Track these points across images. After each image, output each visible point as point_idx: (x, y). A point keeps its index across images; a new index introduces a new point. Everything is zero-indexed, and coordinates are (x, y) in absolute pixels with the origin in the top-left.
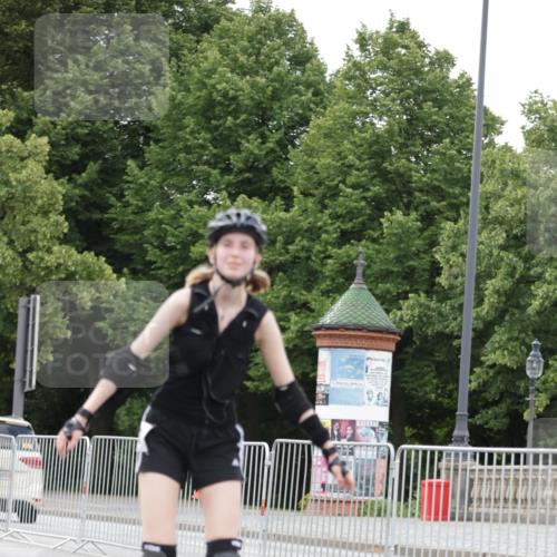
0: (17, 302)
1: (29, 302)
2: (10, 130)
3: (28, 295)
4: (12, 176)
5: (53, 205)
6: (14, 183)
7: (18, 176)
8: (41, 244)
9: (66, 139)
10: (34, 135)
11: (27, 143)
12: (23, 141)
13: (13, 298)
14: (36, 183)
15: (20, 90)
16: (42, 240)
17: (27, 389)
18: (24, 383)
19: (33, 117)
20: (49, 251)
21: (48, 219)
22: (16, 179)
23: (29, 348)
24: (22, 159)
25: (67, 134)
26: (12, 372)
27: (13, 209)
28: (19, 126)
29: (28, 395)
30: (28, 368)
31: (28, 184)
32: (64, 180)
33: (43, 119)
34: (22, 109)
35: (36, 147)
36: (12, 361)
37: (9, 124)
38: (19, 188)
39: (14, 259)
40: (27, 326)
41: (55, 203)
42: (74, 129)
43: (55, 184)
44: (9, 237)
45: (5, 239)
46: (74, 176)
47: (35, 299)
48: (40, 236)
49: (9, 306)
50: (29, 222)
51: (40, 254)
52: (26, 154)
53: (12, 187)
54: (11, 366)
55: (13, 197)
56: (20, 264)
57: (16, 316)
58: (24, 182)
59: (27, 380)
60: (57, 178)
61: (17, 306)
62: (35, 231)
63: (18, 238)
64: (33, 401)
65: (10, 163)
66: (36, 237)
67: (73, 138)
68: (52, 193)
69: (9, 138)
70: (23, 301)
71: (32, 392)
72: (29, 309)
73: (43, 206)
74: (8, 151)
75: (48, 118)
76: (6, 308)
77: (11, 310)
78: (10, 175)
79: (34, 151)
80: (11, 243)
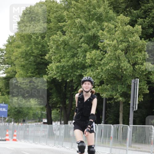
0: (131, 81)
1: (135, 81)
2: (129, 24)
3: (135, 79)
4: (130, 39)
5: (143, 49)
6: (130, 42)
7: (132, 39)
8: (139, 62)
9: (148, 26)
10: (137, 25)
11: (134, 28)
12: (133, 27)
13: (130, 80)
14: (138, 41)
15: (133, 10)
16: (140, 60)
17: (134, 110)
18: (133, 108)
19: (137, 19)
20: (142, 64)
21: (142, 53)
22: (131, 40)
23: (135, 96)
24: (133, 33)
25: (148, 25)
26: (129, 104)
27: (129, 50)
28: (133, 23)
29: (135, 112)
30: (135, 103)
31: (135, 42)
32: (147, 40)
33: (140, 20)
34: (134, 17)
35: (137, 29)
36: (129, 101)
37: (128, 22)
38: (132, 43)
39: (130, 67)
40: (135, 89)
41: (144, 48)
42: (151, 22)
43: (144, 41)
44: (128, 60)
45: (127, 60)
46: (151, 39)
47: (137, 80)
48: (139, 59)
49: (128, 82)
50: (135, 54)
51: (140, 66)
52: (134, 32)
53: (130, 43)
54: (129, 102)
55: (130, 46)
56: (132, 69)
57: (131, 86)
58: (134, 41)
59: (135, 107)
60: (145, 40)
61: (131, 83)
62: (137, 57)
63: (131, 60)
64: (137, 114)
65: (129, 35)
66: (138, 59)
67: (150, 26)
68: (143, 44)
69: (129, 26)
70: (133, 81)
71: (136, 111)
72: (135, 83)
73: (140, 49)
74: (128, 31)
75: (142, 19)
76: (128, 83)
77: (129, 84)
78: (129, 39)
79: (137, 30)
80: (129, 62)
